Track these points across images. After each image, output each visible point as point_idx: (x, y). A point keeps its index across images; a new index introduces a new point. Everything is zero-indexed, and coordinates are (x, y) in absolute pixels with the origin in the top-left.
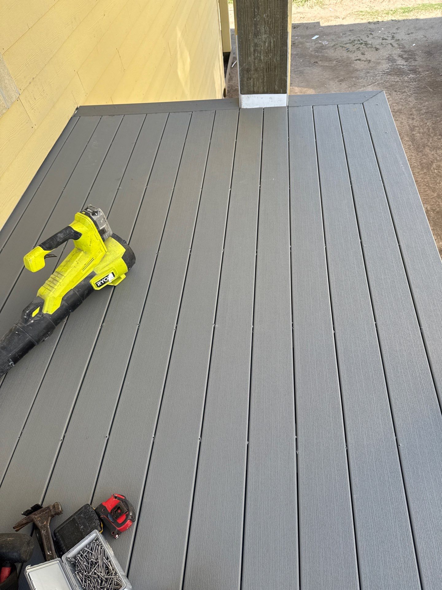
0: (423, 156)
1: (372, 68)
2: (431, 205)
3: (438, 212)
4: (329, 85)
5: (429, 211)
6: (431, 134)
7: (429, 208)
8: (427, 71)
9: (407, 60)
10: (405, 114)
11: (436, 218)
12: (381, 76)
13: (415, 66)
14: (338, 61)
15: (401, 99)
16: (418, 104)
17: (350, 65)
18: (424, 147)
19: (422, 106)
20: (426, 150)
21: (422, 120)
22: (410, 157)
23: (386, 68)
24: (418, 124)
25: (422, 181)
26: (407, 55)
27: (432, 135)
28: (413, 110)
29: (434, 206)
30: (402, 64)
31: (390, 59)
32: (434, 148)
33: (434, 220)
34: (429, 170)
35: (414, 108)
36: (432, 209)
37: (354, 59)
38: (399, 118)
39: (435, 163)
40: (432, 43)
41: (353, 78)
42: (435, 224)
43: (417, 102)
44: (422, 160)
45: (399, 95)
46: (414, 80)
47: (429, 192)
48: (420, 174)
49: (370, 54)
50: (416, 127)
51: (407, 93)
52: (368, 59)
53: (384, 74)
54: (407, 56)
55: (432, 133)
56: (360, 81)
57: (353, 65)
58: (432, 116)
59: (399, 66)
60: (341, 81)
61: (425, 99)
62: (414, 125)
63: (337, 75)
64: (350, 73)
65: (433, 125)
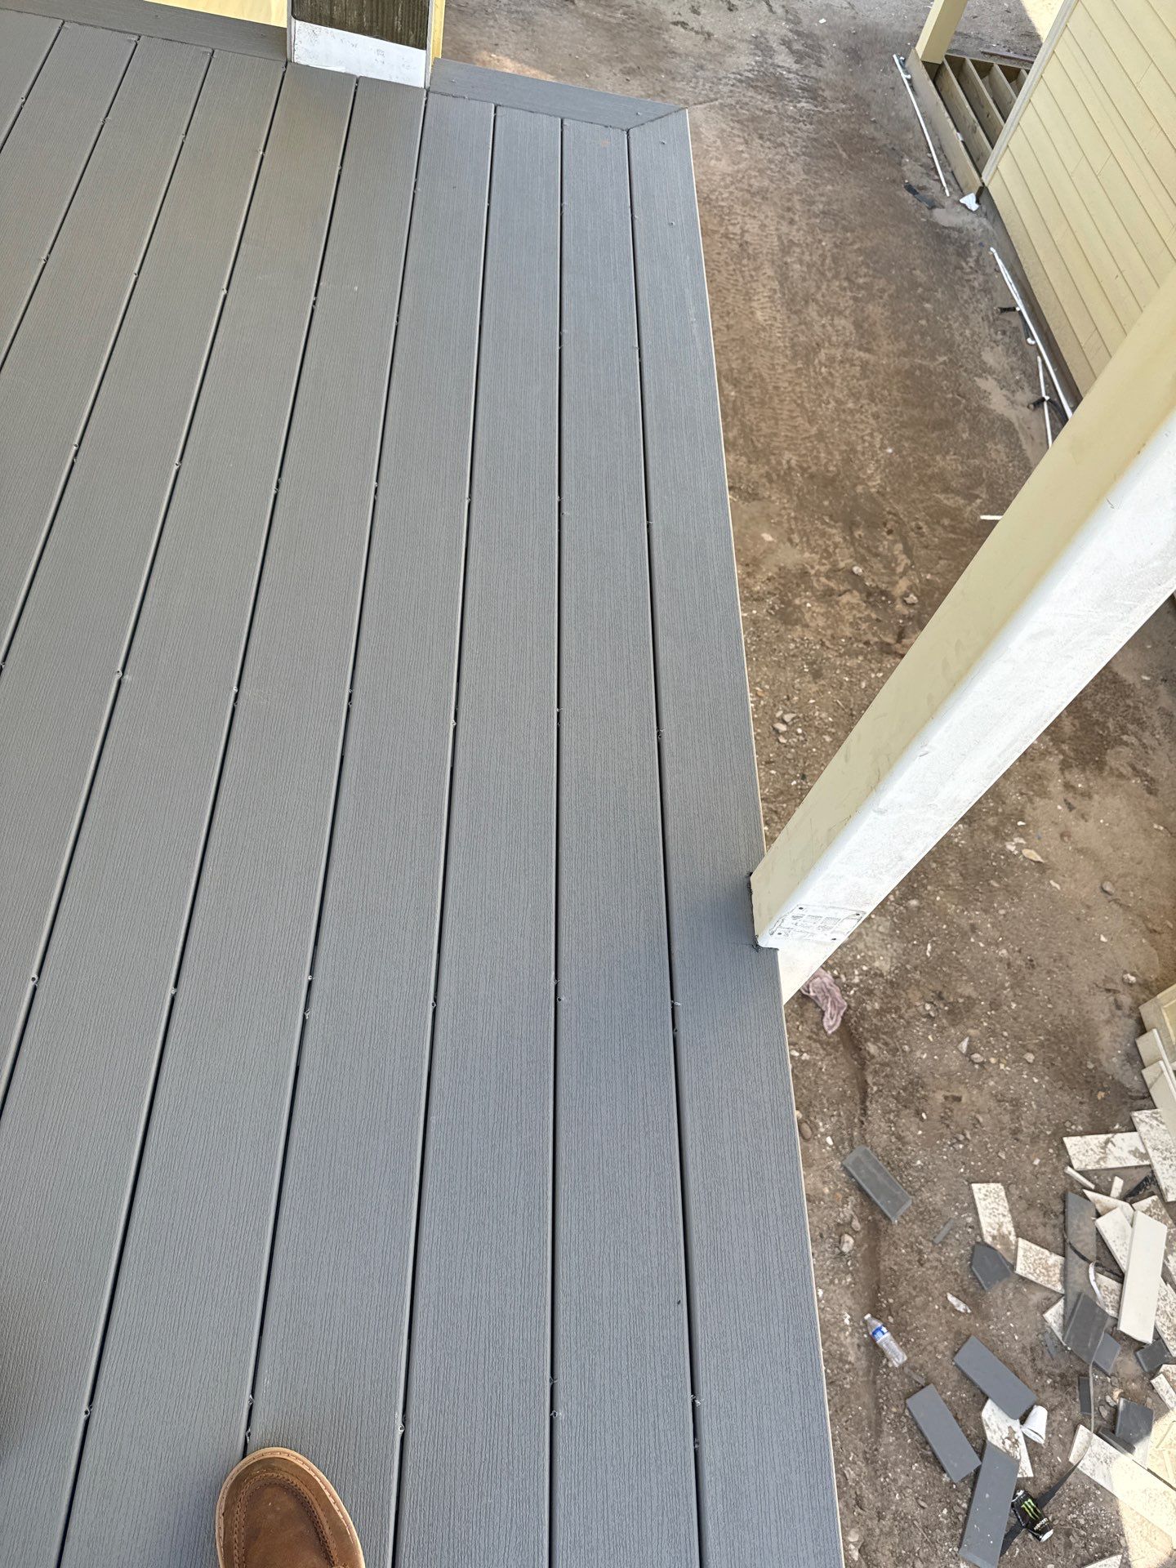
0: (800, 324)
1: (714, 57)
2: (800, 456)
3: (812, 476)
4: (597, 76)
5: (793, 469)
6: (827, 272)
7: (793, 463)
8: (842, 101)
9: (799, 57)
10: (775, 204)
11: (805, 490)
12: (732, 86)
13: (818, 80)
14: (630, 14)
15: (771, 161)
16: (810, 186)
17: (659, 34)
18: (807, 302)
19: (817, 192)
20: (810, 310)
21: (811, 230)
22: (769, 322)
23: (747, 68)
24: (802, 238)
25: (790, 389)
26: (803, 45)
27: (829, 275)
28: (796, 198)
29: (805, 459)
30: (787, 65)
31: (760, 45)
32: (828, 311)
33: (801, 494)
34: (808, 365)
35: (797, 193)
36: (801, 467)
37: (670, 18)
38: (758, 212)
39: (824, 347)
40: (866, 29)
41: (660, 71)
42: (801, 505)
43: (807, 180)
44: (797, 336)
45: (767, 151)
46: (809, 117)
47: (800, 420)
48: (785, 372)
49: (712, 17)
50: (794, 243)
51: (786, 148)
52: (706, 29)
53: (741, 81)
54: (801, 48)
55: (830, 269)
56: (678, 85)
57: (666, 36)
58: (837, 224)
59: (779, 69)
60: (629, 74)
61: (826, 175)
62: (791, 237)
63: (621, 53)
64: (655, 57)
65: (835, 250)
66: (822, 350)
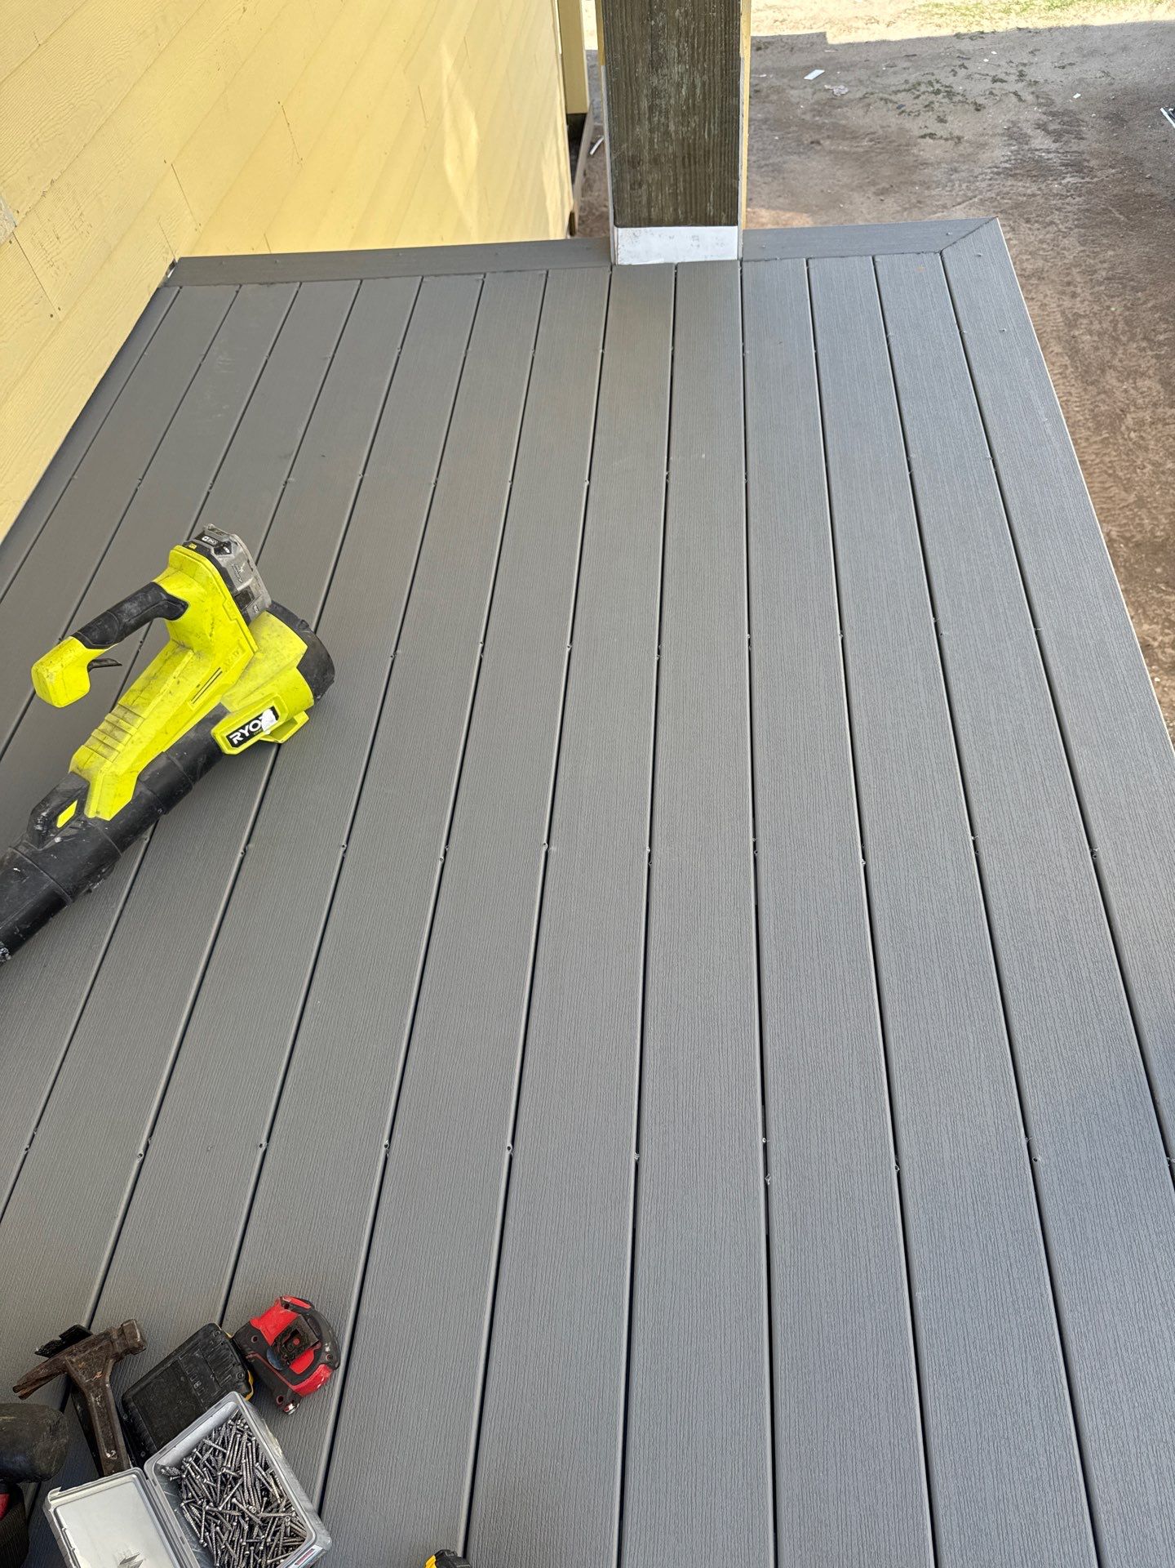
0: (1099, 394)
1: (966, 158)
2: (1120, 526)
3: (1138, 545)
4: (851, 203)
5: (1115, 541)
6: (1121, 336)
7: (1114, 534)
8: (1110, 167)
9: (1057, 136)
10: (1053, 281)
11: (1132, 561)
12: (990, 179)
13: (1081, 153)
14: (875, 139)
15: (1041, 242)
16: (1088, 256)
17: (907, 150)
18: (1103, 371)
19: (1097, 261)
20: (1108, 378)
21: (1097, 299)
22: (1065, 398)
23: (1002, 159)
24: (1088, 309)
25: (1098, 460)
26: (1059, 123)
27: (1124, 339)
28: (1075, 271)
29: (1127, 528)
30: (1045, 147)
31: (1014, 135)
32: (1129, 375)
33: (1128, 564)
34: (1115, 433)
35: (1075, 266)
36: (1123, 537)
37: (917, 133)
38: (1035, 293)
39: (1130, 413)
40: (1125, 92)
41: (913, 184)
42: (1131, 575)
43: (1084, 251)
44: (1097, 406)
45: (1036, 232)
46: (1077, 190)
47: (1115, 490)
48: (1091, 445)
49: (959, 121)
50: (1080, 316)
51: (1057, 225)
52: (955, 134)
53: (998, 174)
54: (1059, 127)
55: (1124, 333)
56: (933, 193)
57: (915, 151)
58: (1124, 287)
59: (1037, 153)
60: (882, 194)
61: (1105, 241)
62: (1076, 310)
63: (872, 177)
64: (907, 172)
65: (1127, 313)
66: (1128, 416)
